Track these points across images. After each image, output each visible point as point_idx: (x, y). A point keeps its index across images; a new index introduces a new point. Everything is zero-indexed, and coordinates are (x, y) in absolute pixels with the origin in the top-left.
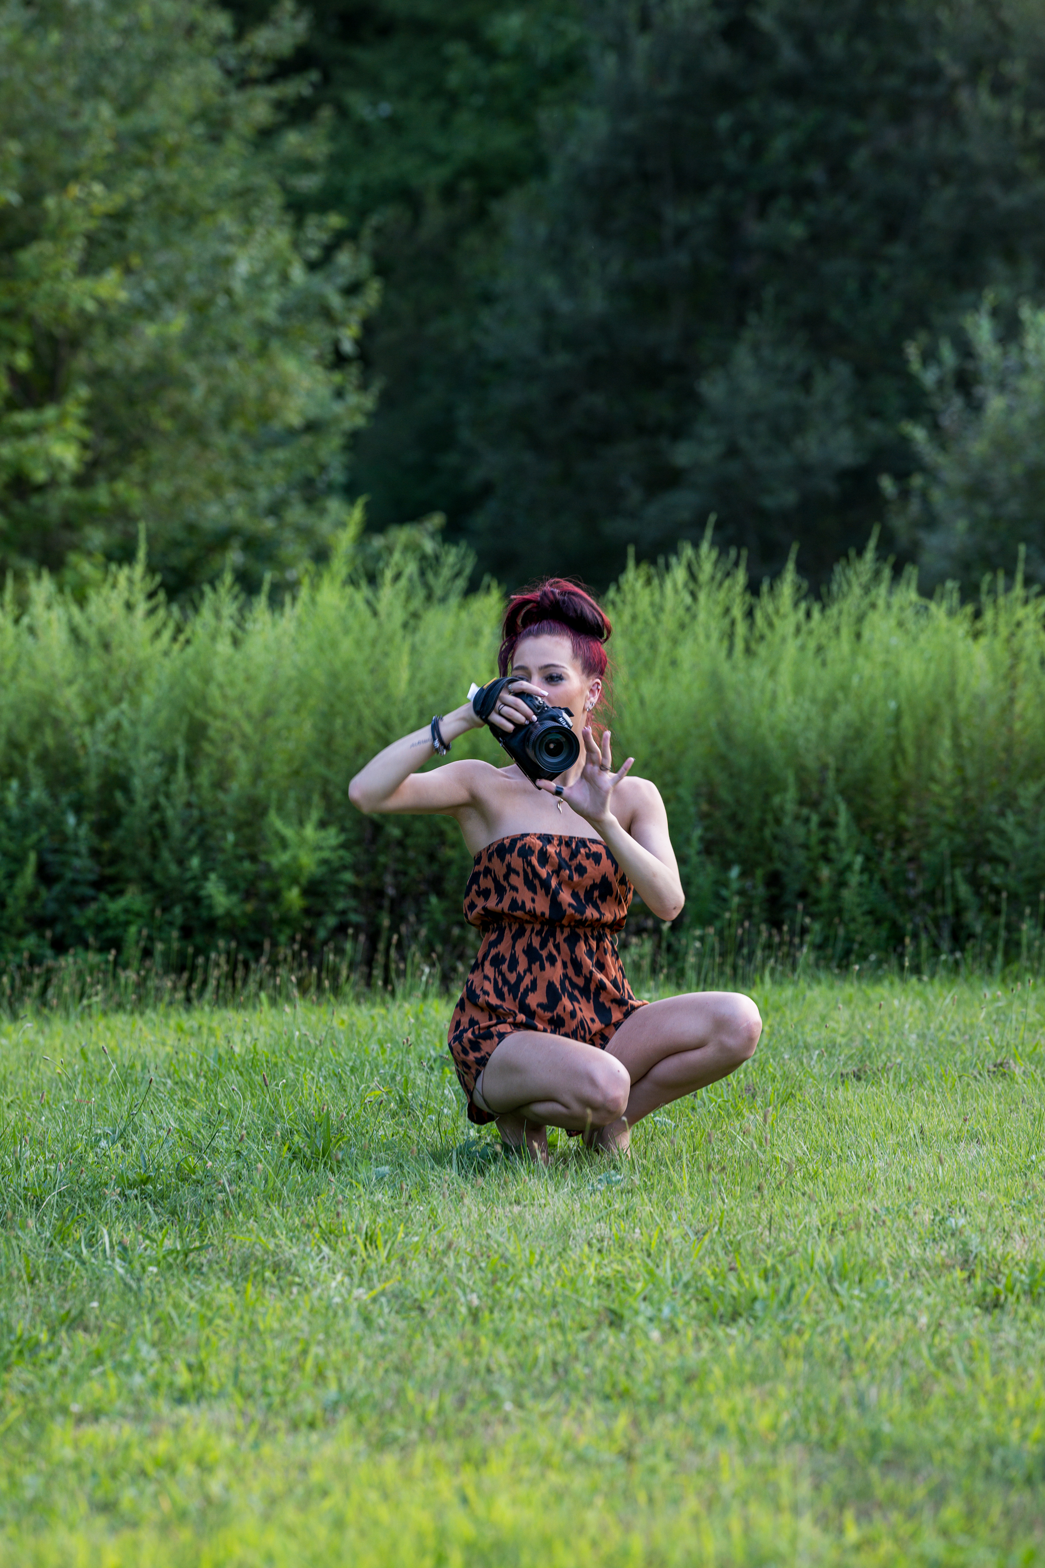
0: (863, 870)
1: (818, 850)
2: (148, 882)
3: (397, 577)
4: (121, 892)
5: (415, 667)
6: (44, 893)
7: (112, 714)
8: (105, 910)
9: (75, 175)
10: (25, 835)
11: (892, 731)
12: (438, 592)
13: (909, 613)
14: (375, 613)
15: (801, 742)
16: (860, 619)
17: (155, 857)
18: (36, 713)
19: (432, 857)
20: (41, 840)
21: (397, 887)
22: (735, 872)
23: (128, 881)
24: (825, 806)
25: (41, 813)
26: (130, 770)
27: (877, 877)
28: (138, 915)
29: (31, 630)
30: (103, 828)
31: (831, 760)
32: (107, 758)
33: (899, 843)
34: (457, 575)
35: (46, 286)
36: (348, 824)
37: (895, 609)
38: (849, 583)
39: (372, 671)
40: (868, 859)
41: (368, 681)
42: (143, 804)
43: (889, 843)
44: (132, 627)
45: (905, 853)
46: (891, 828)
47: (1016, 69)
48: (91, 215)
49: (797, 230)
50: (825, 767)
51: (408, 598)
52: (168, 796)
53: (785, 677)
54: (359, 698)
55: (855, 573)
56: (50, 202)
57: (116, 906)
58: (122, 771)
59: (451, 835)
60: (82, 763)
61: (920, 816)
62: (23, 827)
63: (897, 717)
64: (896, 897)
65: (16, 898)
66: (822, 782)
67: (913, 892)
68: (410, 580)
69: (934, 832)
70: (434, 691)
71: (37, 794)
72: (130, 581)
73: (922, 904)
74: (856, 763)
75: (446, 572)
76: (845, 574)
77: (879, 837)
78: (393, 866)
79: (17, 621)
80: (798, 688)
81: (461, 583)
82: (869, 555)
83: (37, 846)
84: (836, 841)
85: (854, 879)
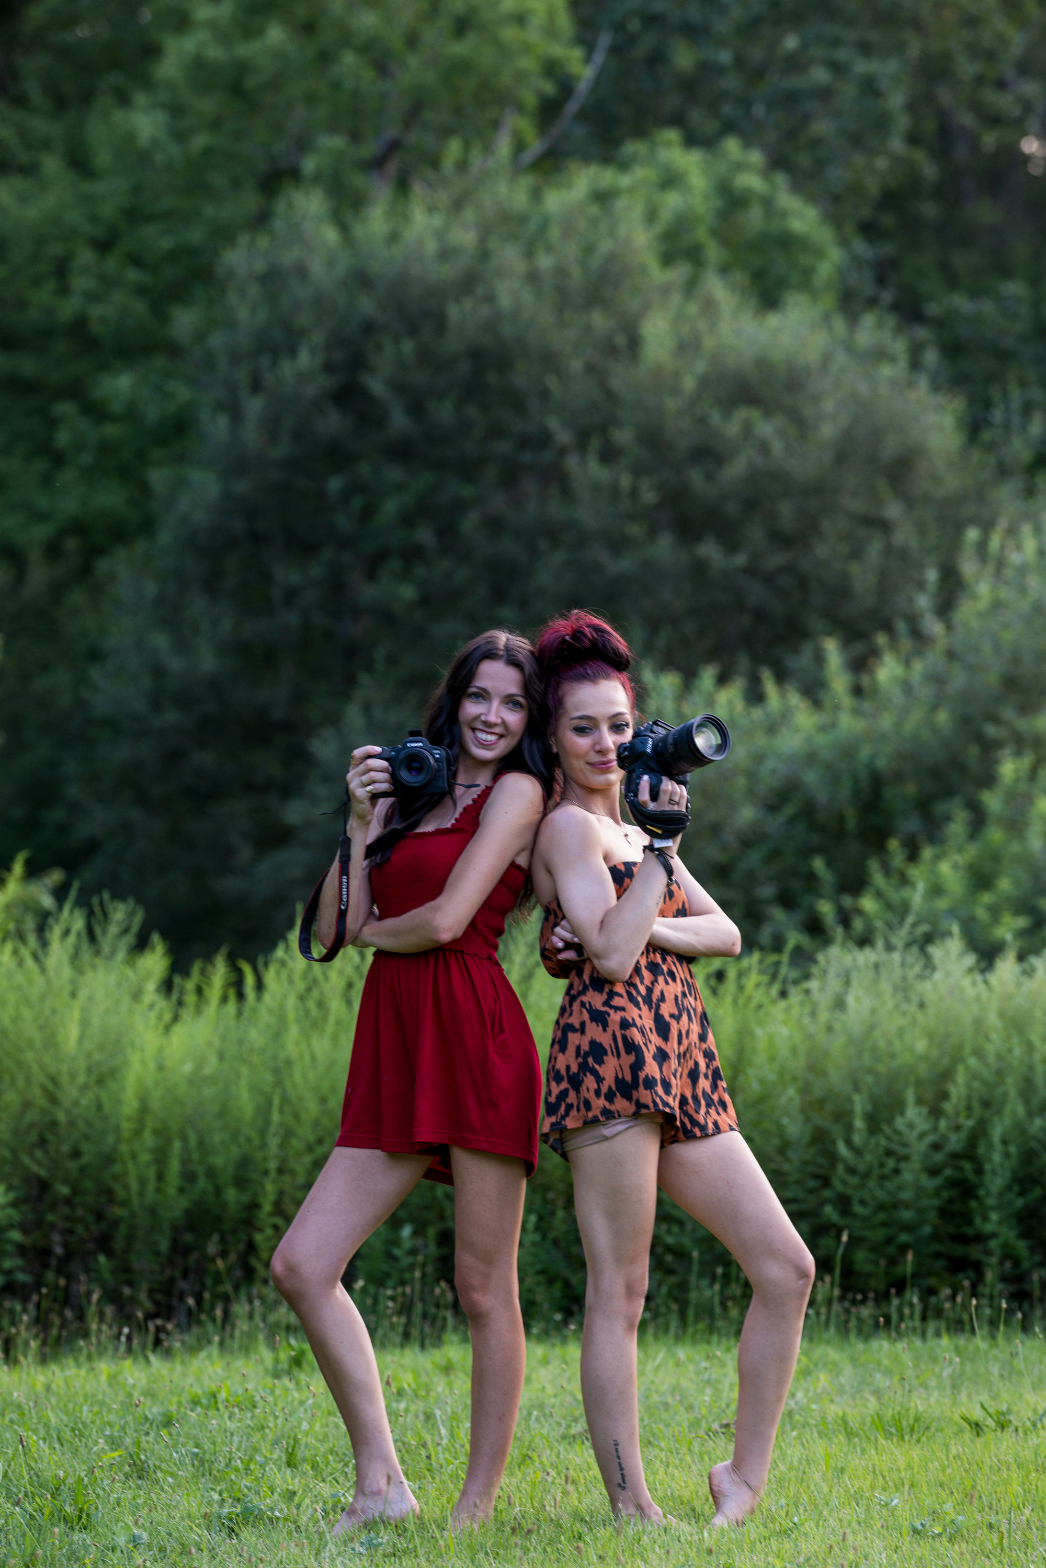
0: (537, 1228)
3: (67, 933)
5: (85, 1023)
12: (106, 948)
14: (43, 970)
19: (99, 1216)
21: (66, 1245)
22: (406, 1231)
27: (551, 1236)
34: (126, 931)
36: (16, 1182)
39: (41, 1028)
40: (541, 1218)
41: (37, 1036)
43: (561, 1202)
46: (561, 1186)
47: (624, 436)
49: (408, 592)
51: (75, 957)
54: (29, 1056)
59: (120, 1193)
64: (568, 1257)
68: (79, 935)
70: (102, 1048)
75: (113, 930)
77: (551, 1195)
78: (61, 1224)
81: (130, 939)
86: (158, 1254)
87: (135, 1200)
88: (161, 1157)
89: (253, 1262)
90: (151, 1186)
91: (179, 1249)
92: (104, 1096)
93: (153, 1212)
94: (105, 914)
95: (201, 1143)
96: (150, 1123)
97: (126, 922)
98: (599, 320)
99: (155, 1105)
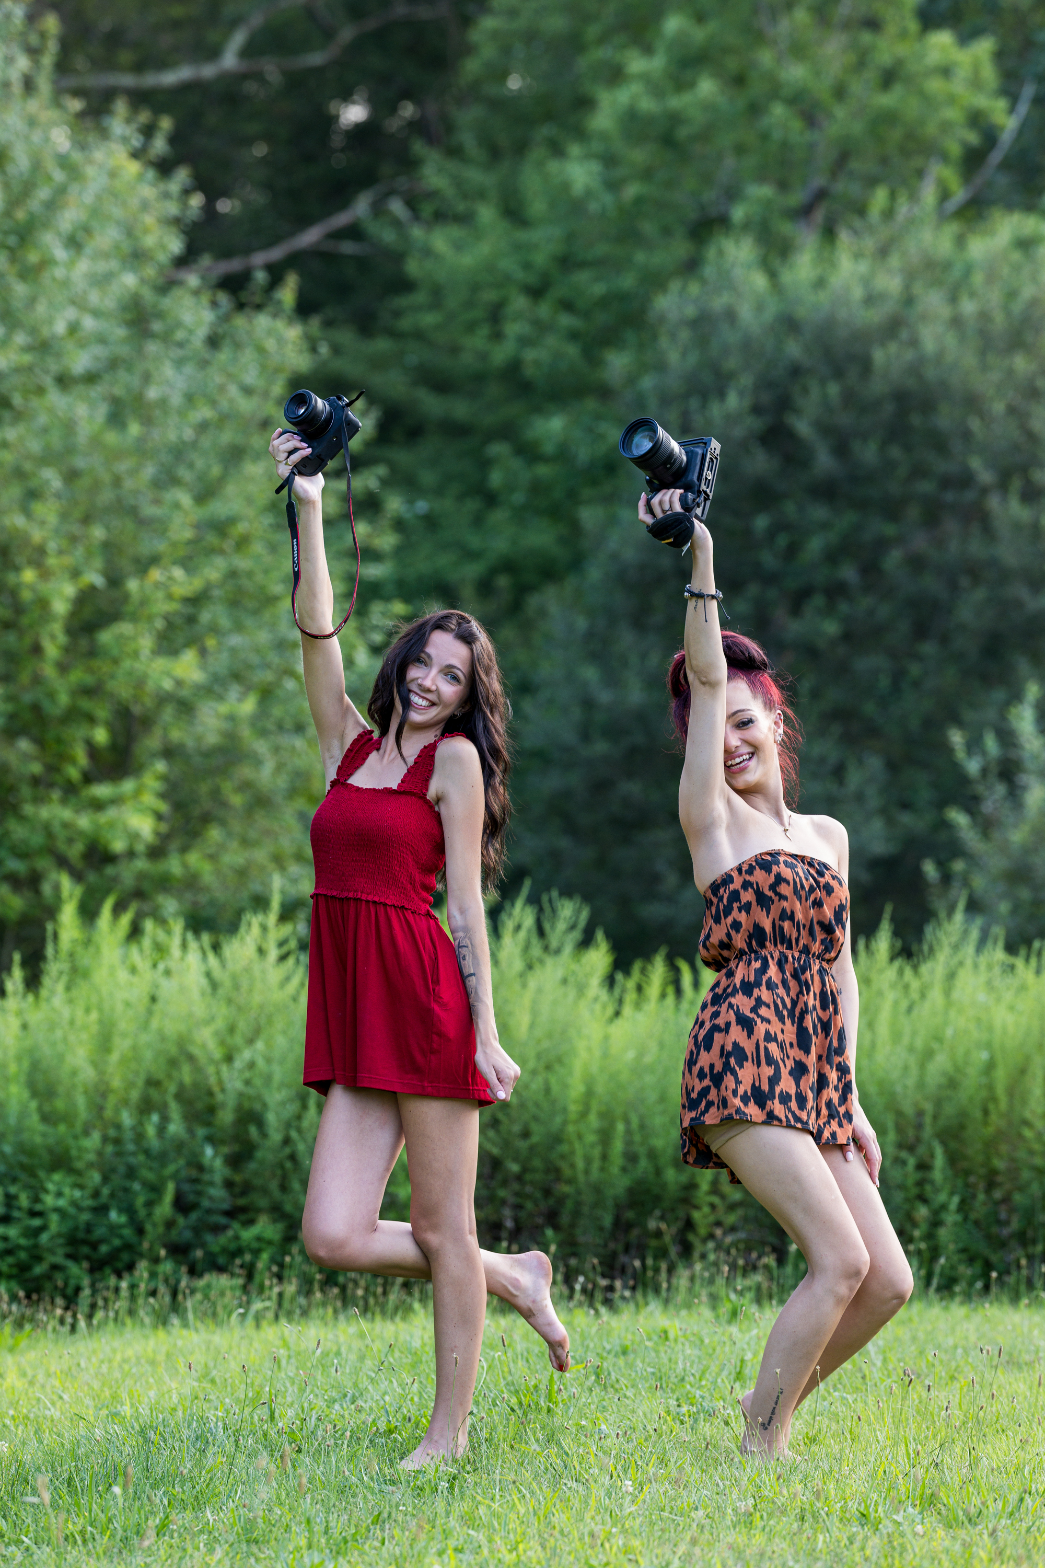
0: (959, 1210)
1: (914, 1191)
2: (277, 1212)
3: (518, 928)
4: (251, 1222)
5: (535, 1013)
6: (181, 1221)
7: (247, 1054)
8: (237, 1238)
9: (154, 560)
10: (163, 1165)
11: (984, 1080)
12: (554, 943)
13: (997, 970)
15: (899, 1089)
16: (951, 976)
17: (284, 1188)
18: (174, 1050)
19: (547, 1193)
20: (178, 1171)
21: (516, 1220)
23: (259, 1211)
24: (921, 1150)
25: (180, 1146)
26: (265, 1105)
27: (973, 1216)
28: (270, 1243)
29: (168, 973)
30: (235, 1161)
31: (929, 1107)
32: (241, 1095)
33: (991, 1185)
34: (572, 927)
35: (127, 664)
37: (983, 967)
38: (939, 941)
40: (963, 1202)
42: (276, 1137)
43: (982, 1186)
44: (263, 972)
45: (998, 1194)
46: (982, 1171)
48: (170, 597)
49: (831, 628)
50: (920, 1114)
51: (526, 951)
52: (299, 1130)
53: (883, 1029)
55: (945, 933)
56: (133, 585)
57: (248, 1235)
58: (257, 1107)
59: (567, 1172)
60: (220, 1097)
61: (1013, 1160)
62: (162, 1158)
63: (990, 1066)
64: (989, 1237)
65: (155, 1225)
66: (919, 1127)
67: (1006, 1232)
68: (529, 931)
69: (1026, 1175)
70: (550, 1036)
71: (176, 1127)
72: (264, 928)
73: (1013, 1243)
74: (949, 1110)
75: (561, 926)
76: (935, 934)
77: (972, 1179)
78: (512, 1200)
79: (155, 966)
80: (896, 1036)
81: (577, 935)
82: (959, 916)
83: (174, 1176)
84: (932, 1182)
85: (951, 1218)
86: (601, 1229)
87: (581, 1178)
88: (605, 1137)
89: (691, 1237)
90: (596, 1165)
91: (621, 1226)
92: (553, 1080)
93: (597, 1189)
94: (554, 911)
95: (642, 1126)
96: (595, 1107)
97: (573, 919)
98: (1021, 363)
99: (600, 1089)
